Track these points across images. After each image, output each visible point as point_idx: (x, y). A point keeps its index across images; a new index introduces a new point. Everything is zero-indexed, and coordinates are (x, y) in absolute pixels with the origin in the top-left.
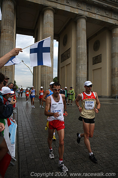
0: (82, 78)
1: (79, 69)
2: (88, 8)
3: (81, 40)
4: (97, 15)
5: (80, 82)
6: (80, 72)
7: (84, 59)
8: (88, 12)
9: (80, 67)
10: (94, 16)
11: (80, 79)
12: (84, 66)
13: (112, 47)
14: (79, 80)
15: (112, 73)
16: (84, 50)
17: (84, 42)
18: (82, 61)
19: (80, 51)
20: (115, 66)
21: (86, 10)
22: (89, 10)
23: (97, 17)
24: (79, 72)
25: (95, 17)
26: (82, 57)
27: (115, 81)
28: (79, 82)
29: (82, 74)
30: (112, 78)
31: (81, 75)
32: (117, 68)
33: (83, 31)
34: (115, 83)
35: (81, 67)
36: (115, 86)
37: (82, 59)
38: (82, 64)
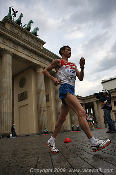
0: (6, 114)
1: (3, 103)
2: (14, 46)
3: (6, 74)
4: (23, 54)
5: (4, 118)
6: (5, 107)
7: (9, 93)
8: (14, 50)
9: (4, 101)
10: (19, 54)
11: (4, 115)
12: (9, 101)
13: (37, 84)
14: (2, 116)
15: (38, 109)
16: (9, 84)
17: (9, 76)
18: (7, 95)
19: (5, 85)
20: (41, 102)
21: (13, 48)
22: (15, 48)
23: (23, 56)
24: (3, 107)
25: (21, 55)
26: (7, 91)
27: (42, 117)
28: (2, 118)
29: (7, 109)
30: (38, 114)
31: (5, 111)
32: (42, 104)
33: (9, 66)
34: (42, 119)
35: (6, 101)
36: (42, 122)
37: (7, 93)
38: (7, 98)
